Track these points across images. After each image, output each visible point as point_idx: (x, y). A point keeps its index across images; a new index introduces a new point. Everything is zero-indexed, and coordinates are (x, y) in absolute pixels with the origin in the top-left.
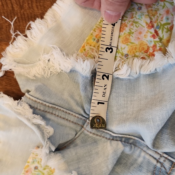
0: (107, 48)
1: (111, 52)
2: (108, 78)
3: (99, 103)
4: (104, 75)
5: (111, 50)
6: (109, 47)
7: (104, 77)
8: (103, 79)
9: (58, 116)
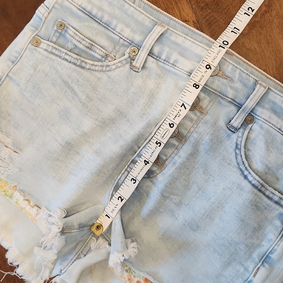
0: (133, 179)
1: (134, 183)
2: (122, 200)
3: (107, 215)
4: (120, 197)
5: (134, 181)
6: (135, 179)
7: (120, 198)
8: (118, 199)
9: (87, 253)
